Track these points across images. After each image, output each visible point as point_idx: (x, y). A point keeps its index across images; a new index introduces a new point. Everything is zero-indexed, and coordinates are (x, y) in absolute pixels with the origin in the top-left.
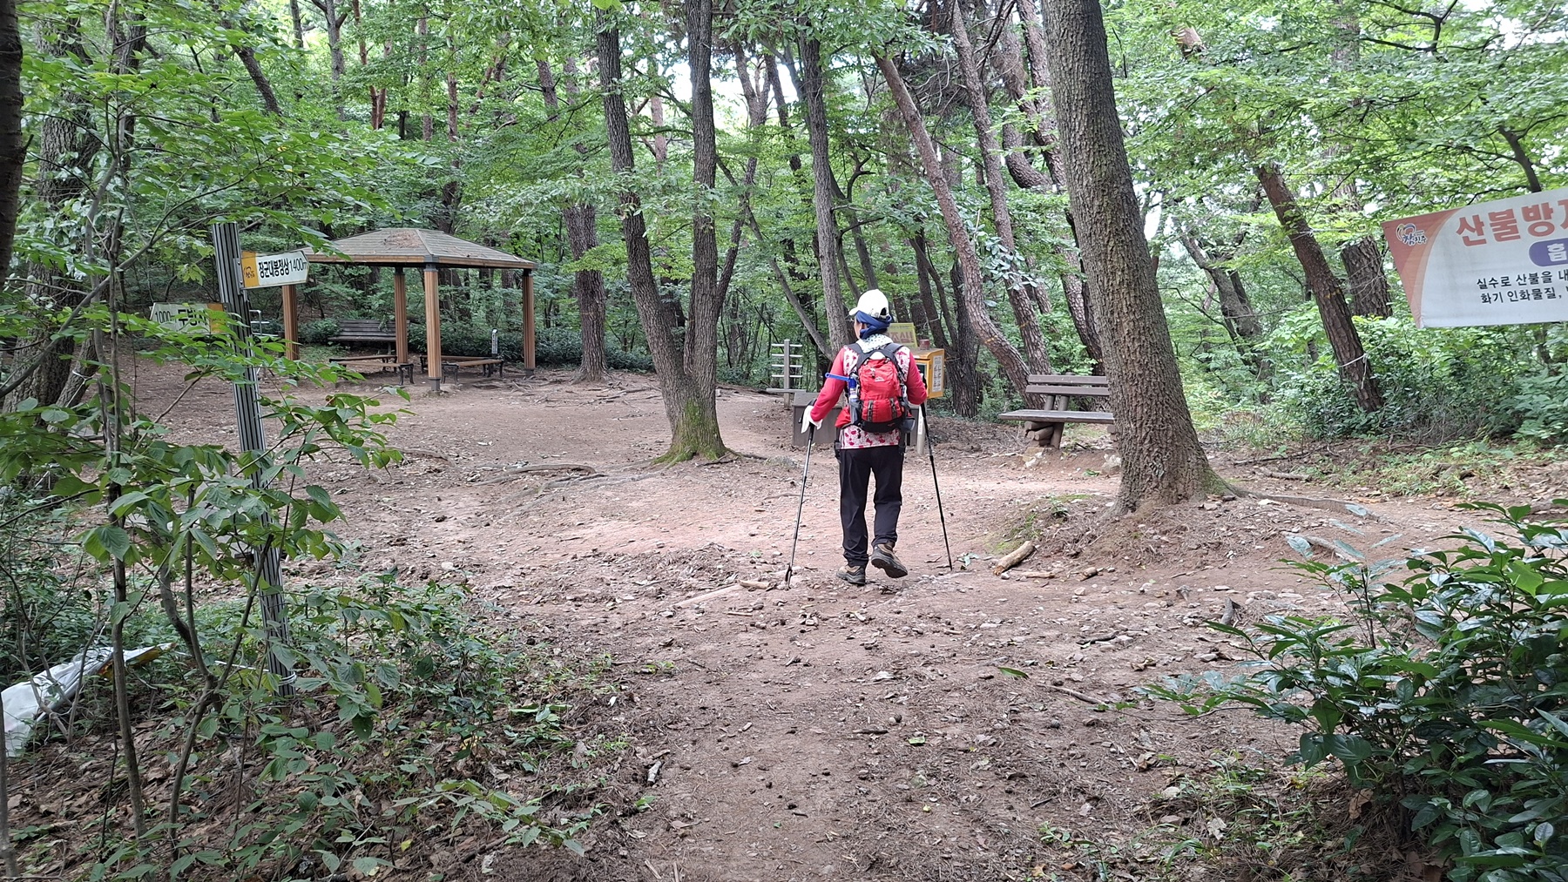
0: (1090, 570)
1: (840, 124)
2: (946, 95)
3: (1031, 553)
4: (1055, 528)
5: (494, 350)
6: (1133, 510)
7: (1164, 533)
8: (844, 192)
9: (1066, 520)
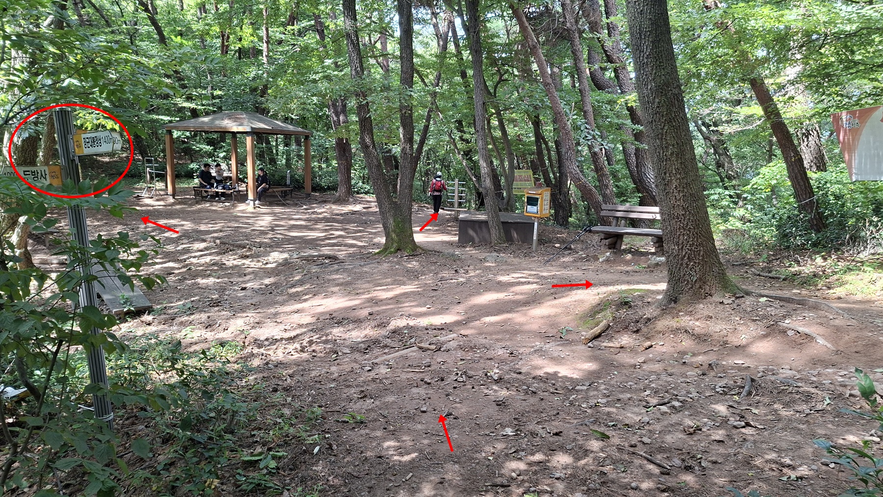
0: (648, 343)
1: (490, 52)
2: (555, 34)
3: (607, 329)
4: (623, 313)
5: (288, 182)
6: (675, 302)
7: (698, 320)
8: (492, 91)
9: (630, 307)
